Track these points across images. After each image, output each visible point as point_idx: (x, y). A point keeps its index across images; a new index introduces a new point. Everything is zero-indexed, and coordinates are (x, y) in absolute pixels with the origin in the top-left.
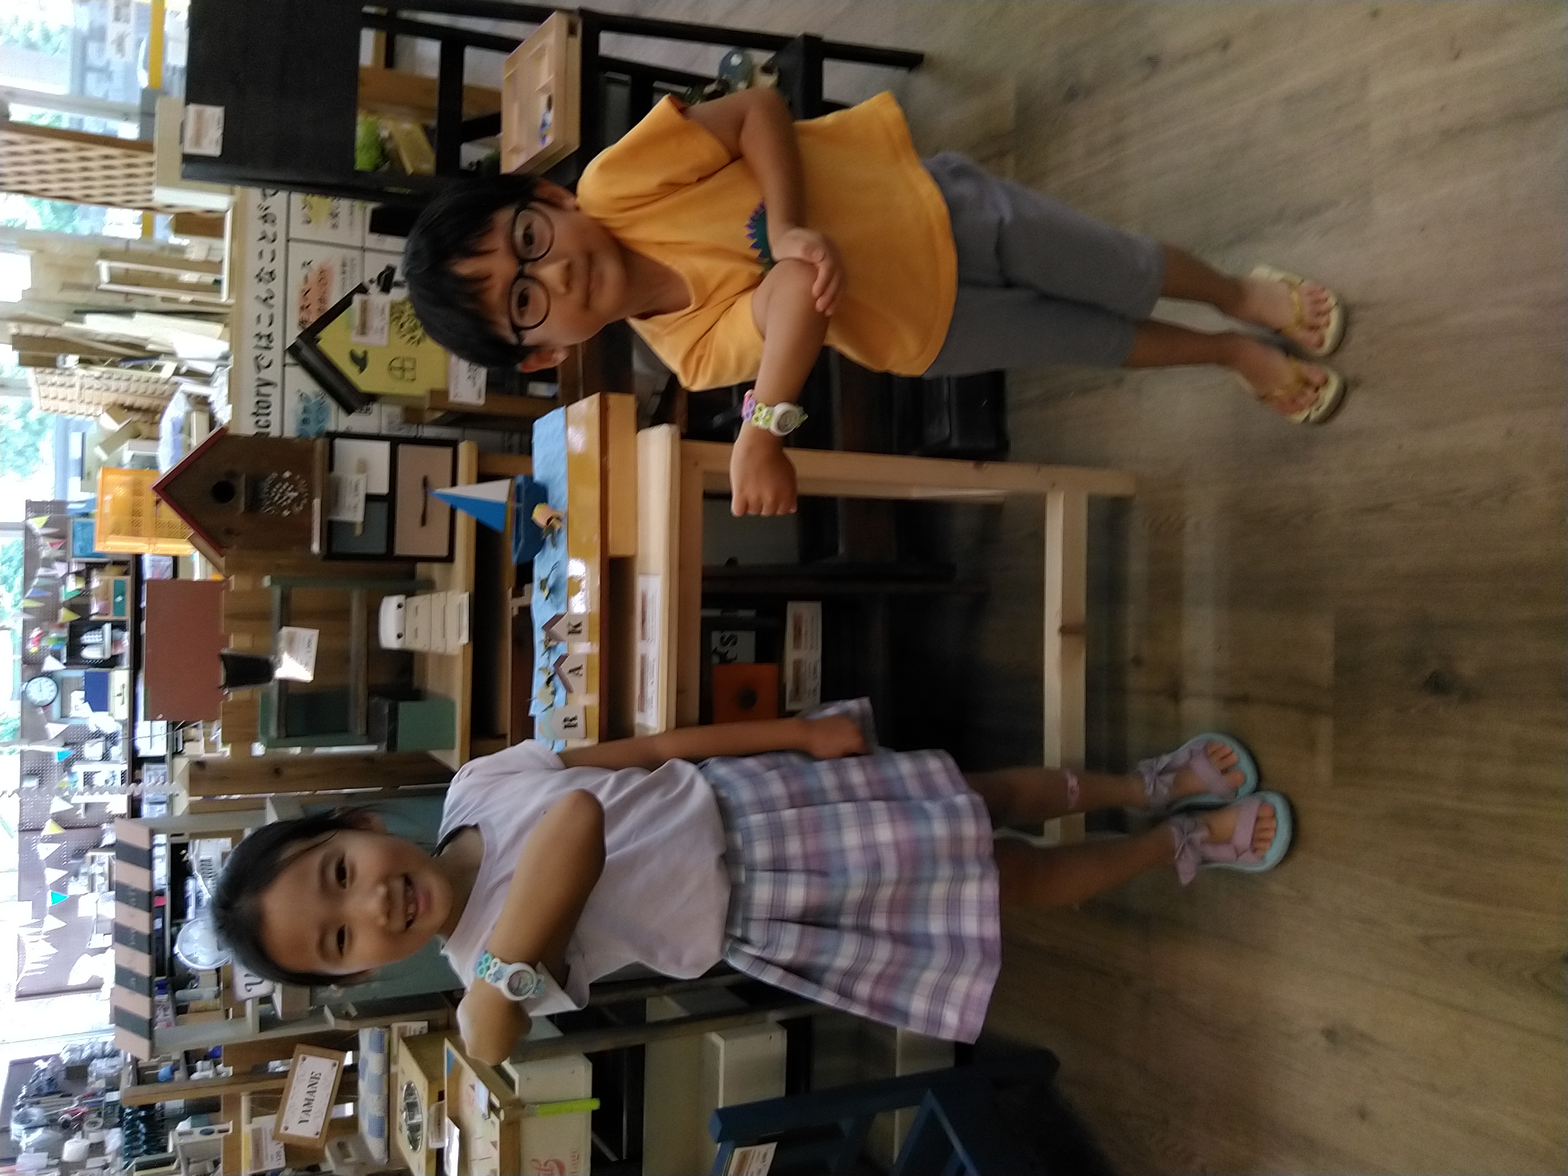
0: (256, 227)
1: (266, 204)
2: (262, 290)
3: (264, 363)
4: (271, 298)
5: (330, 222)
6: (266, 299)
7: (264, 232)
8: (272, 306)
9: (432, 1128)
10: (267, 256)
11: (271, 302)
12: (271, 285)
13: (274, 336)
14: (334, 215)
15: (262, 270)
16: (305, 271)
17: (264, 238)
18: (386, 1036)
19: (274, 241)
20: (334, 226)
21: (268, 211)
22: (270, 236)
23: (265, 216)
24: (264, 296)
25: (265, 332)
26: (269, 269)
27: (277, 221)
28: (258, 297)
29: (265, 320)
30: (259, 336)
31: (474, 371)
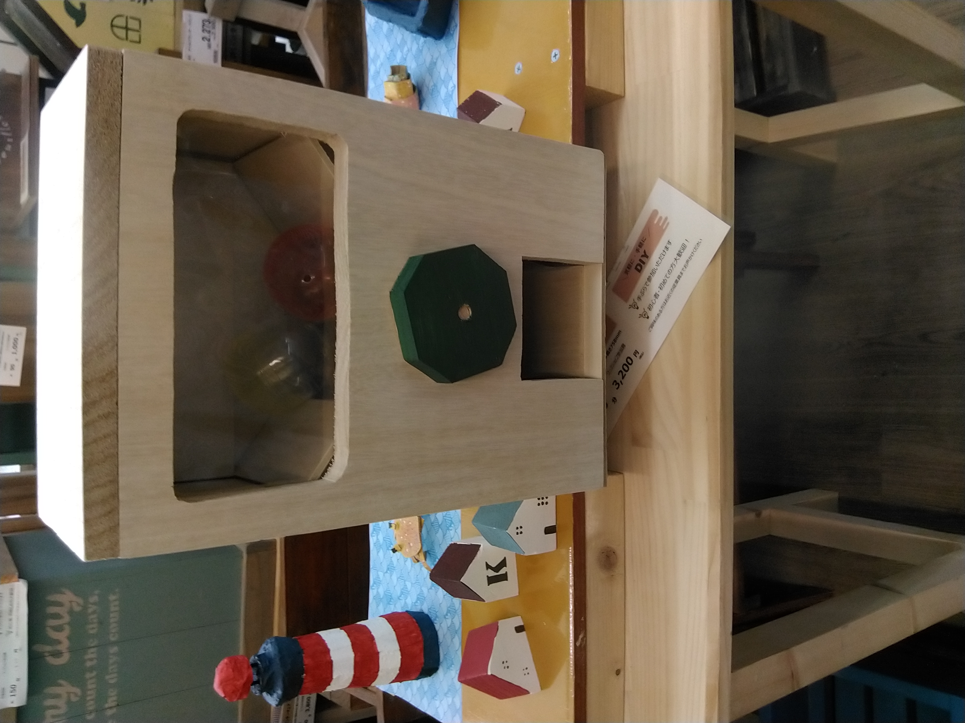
31: (209, 32)
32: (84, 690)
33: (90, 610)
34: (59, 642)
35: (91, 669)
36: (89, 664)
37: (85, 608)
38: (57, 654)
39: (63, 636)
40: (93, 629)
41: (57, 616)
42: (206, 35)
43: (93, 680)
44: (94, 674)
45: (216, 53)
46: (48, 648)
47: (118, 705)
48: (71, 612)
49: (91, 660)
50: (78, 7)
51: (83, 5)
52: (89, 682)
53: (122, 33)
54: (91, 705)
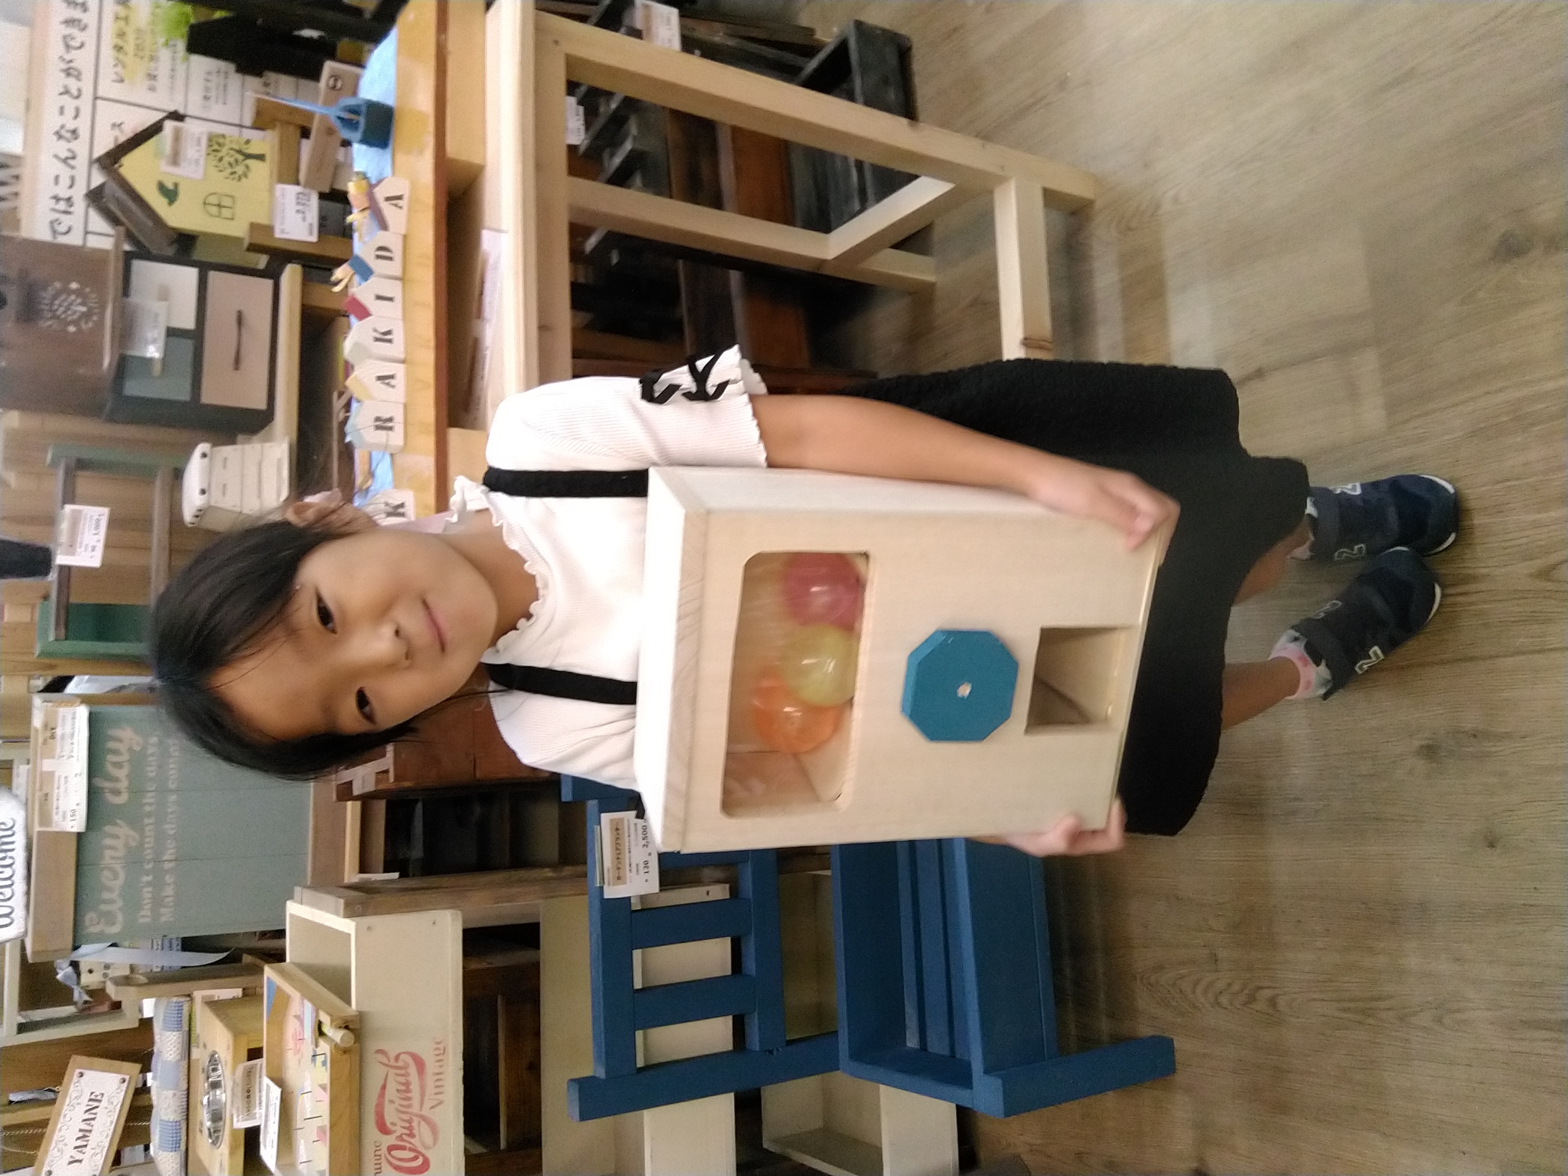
0: (55, 80)
1: (68, 57)
2: (62, 149)
3: (62, 228)
4: (74, 158)
5: (147, 83)
6: (67, 158)
7: (65, 87)
8: (73, 167)
9: (240, 1102)
10: (70, 112)
11: (71, 162)
12: (74, 145)
13: (75, 200)
14: (152, 77)
15: (63, 127)
16: (116, 132)
17: (67, 92)
18: (186, 1008)
19: (78, 97)
20: (152, 89)
21: (72, 65)
22: (75, 92)
23: (69, 69)
24: (64, 154)
25: (64, 193)
26: (71, 125)
27: (83, 77)
28: (56, 156)
29: (65, 181)
30: (57, 199)
31: (303, 204)
32: (142, 835)
33: (150, 751)
34: (117, 780)
35: (149, 815)
36: (147, 809)
37: (144, 748)
38: (117, 792)
39: (122, 773)
40: (151, 771)
41: (116, 752)
42: (300, 207)
43: (152, 827)
44: (152, 820)
45: (311, 225)
46: (106, 784)
47: (176, 860)
48: (130, 750)
49: (150, 804)
50: (170, 186)
51: (176, 185)
52: (147, 828)
53: (215, 210)
54: (149, 854)
